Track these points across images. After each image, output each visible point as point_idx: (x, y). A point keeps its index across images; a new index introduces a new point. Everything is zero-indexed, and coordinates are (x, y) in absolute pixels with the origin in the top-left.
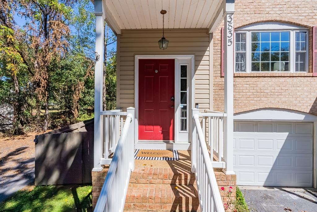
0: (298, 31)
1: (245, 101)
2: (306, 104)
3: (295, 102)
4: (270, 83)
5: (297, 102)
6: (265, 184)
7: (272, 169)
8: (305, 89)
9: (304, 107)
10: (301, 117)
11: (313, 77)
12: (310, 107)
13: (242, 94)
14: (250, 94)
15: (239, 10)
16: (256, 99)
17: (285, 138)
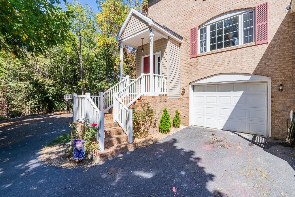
0: (246, 13)
1: (204, 71)
2: (251, 68)
3: (240, 67)
4: (221, 56)
5: (242, 67)
6: (223, 128)
7: (229, 118)
8: (250, 55)
9: (249, 70)
10: (248, 78)
11: (256, 45)
12: (254, 70)
13: (202, 66)
14: (207, 66)
15: (201, 14)
16: (211, 69)
17: (240, 96)
